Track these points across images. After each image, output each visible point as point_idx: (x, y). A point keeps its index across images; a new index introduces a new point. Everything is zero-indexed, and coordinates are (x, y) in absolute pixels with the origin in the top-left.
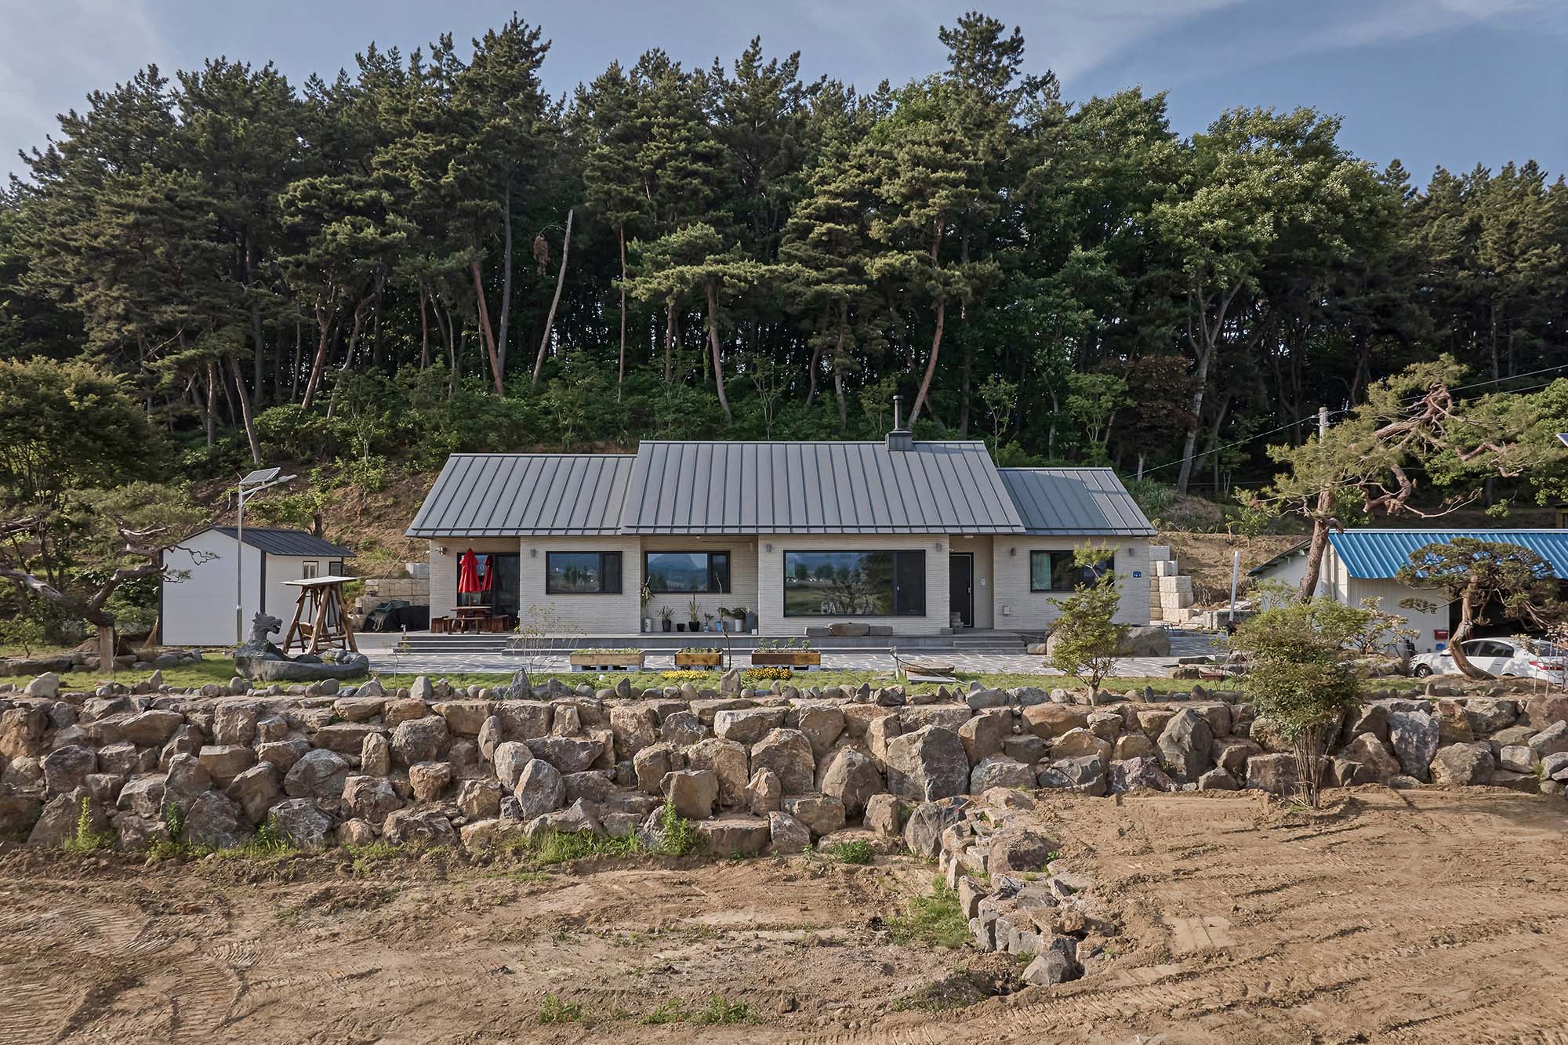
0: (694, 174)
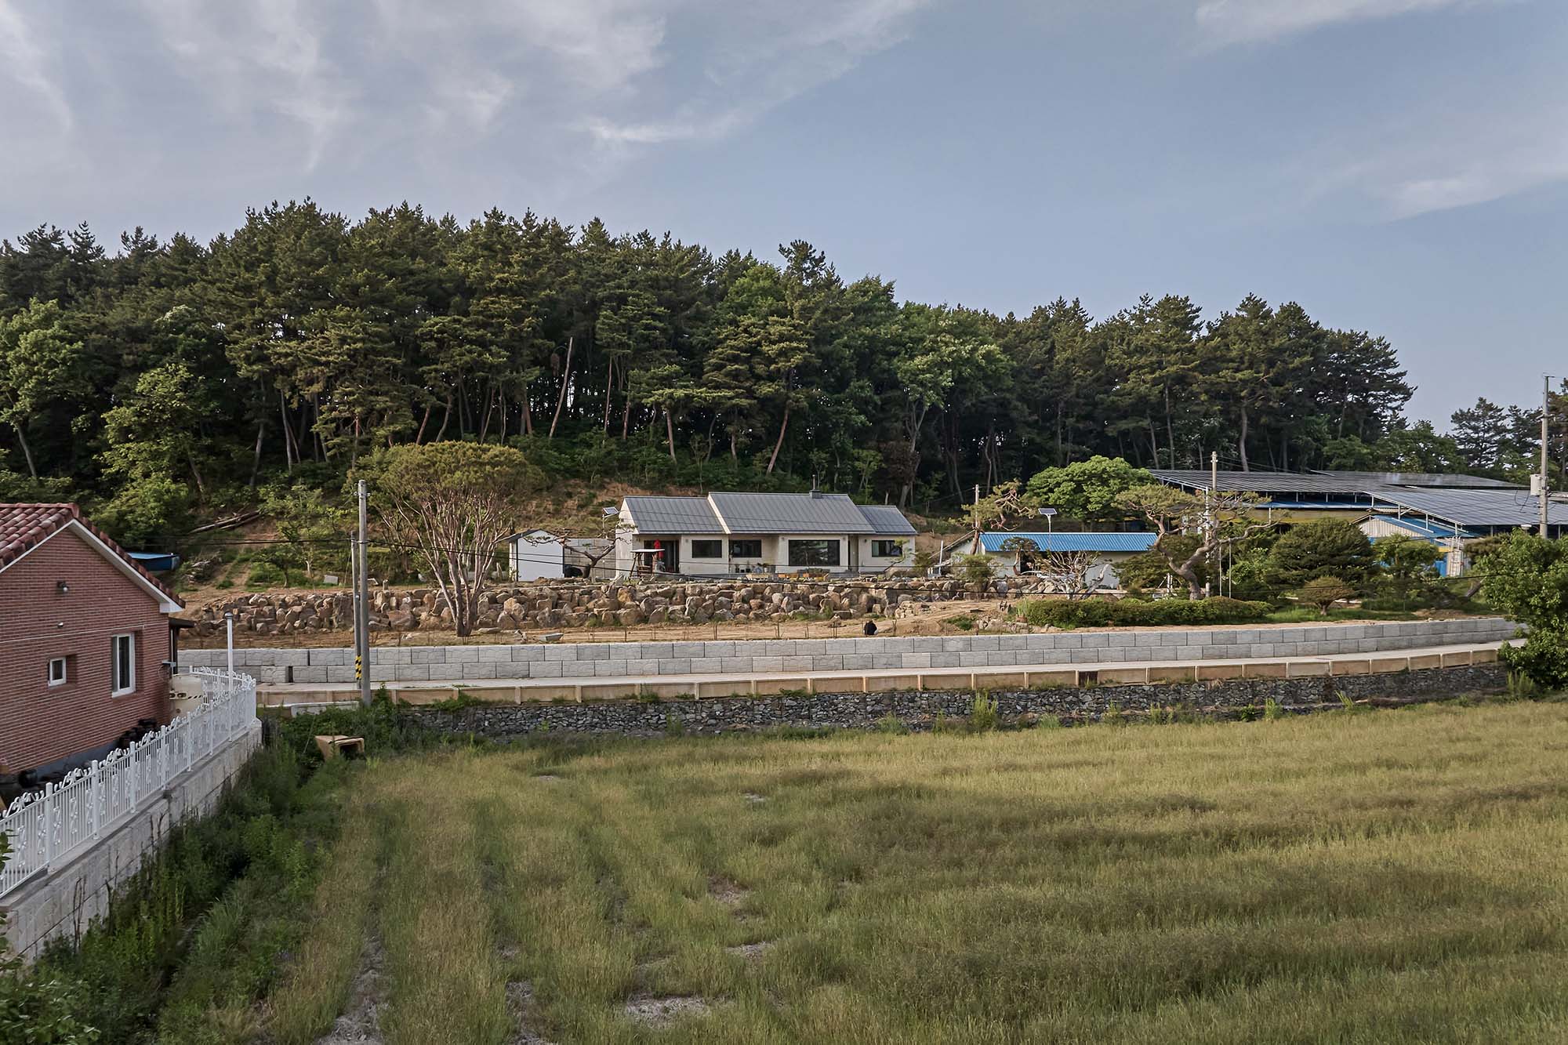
0: (655, 328)
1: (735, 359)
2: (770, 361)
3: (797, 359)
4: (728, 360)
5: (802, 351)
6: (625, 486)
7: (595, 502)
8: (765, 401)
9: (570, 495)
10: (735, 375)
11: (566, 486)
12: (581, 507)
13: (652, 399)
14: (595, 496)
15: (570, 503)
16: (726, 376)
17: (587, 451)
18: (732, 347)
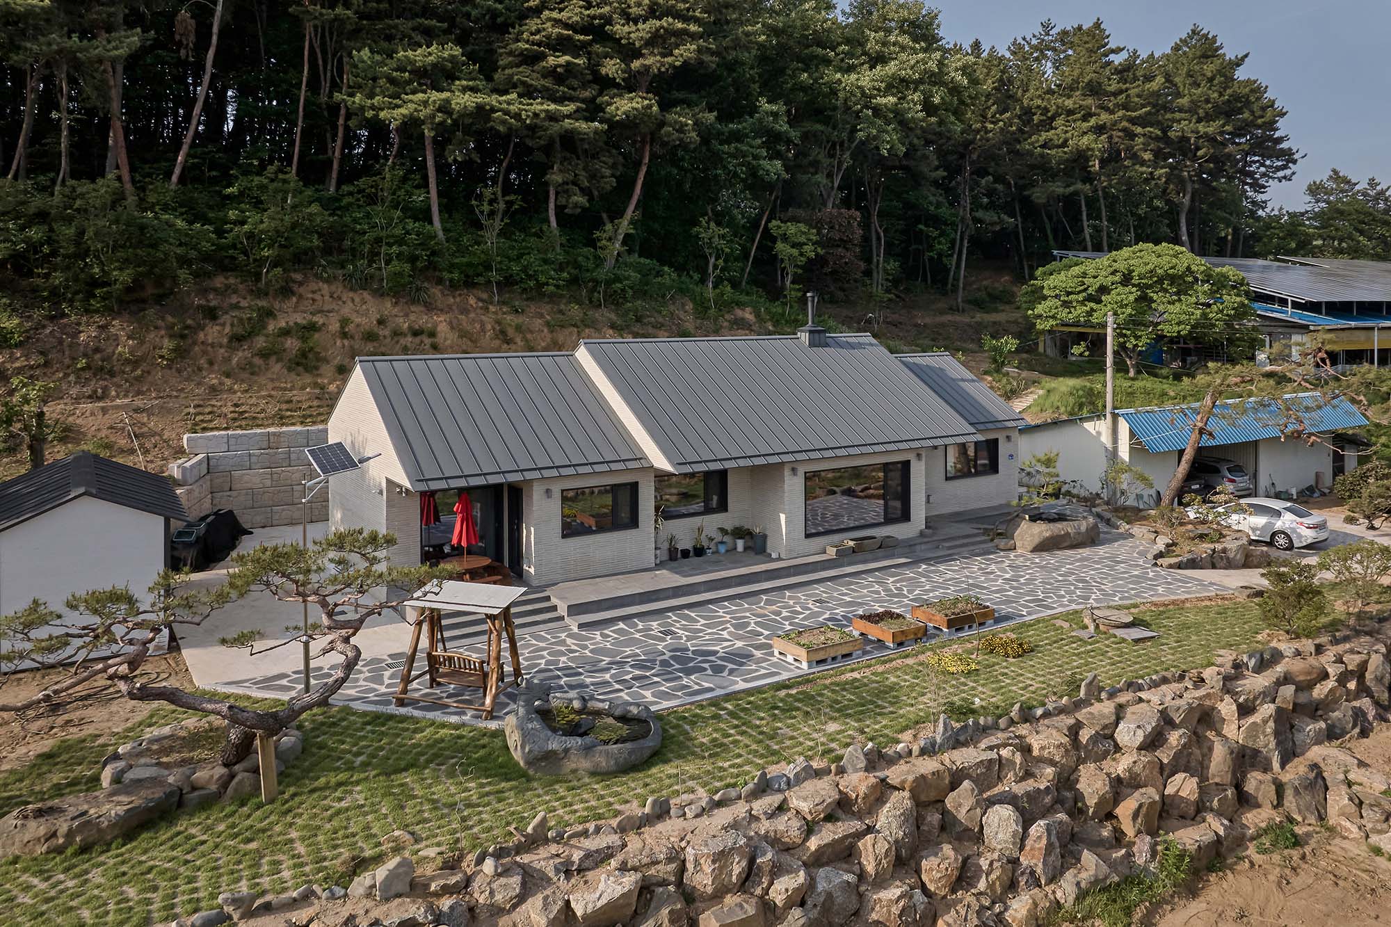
1: (561, 45)
2: (629, 52)
3: (686, 51)
4: (548, 46)
5: (693, 37)
6: (338, 288)
7: (272, 327)
8: (622, 129)
9: (212, 314)
10: (560, 76)
11: (204, 292)
12: (237, 339)
13: (403, 111)
14: (269, 313)
15: (213, 333)
16: (544, 77)
17: (253, 217)
18: (557, 22)
